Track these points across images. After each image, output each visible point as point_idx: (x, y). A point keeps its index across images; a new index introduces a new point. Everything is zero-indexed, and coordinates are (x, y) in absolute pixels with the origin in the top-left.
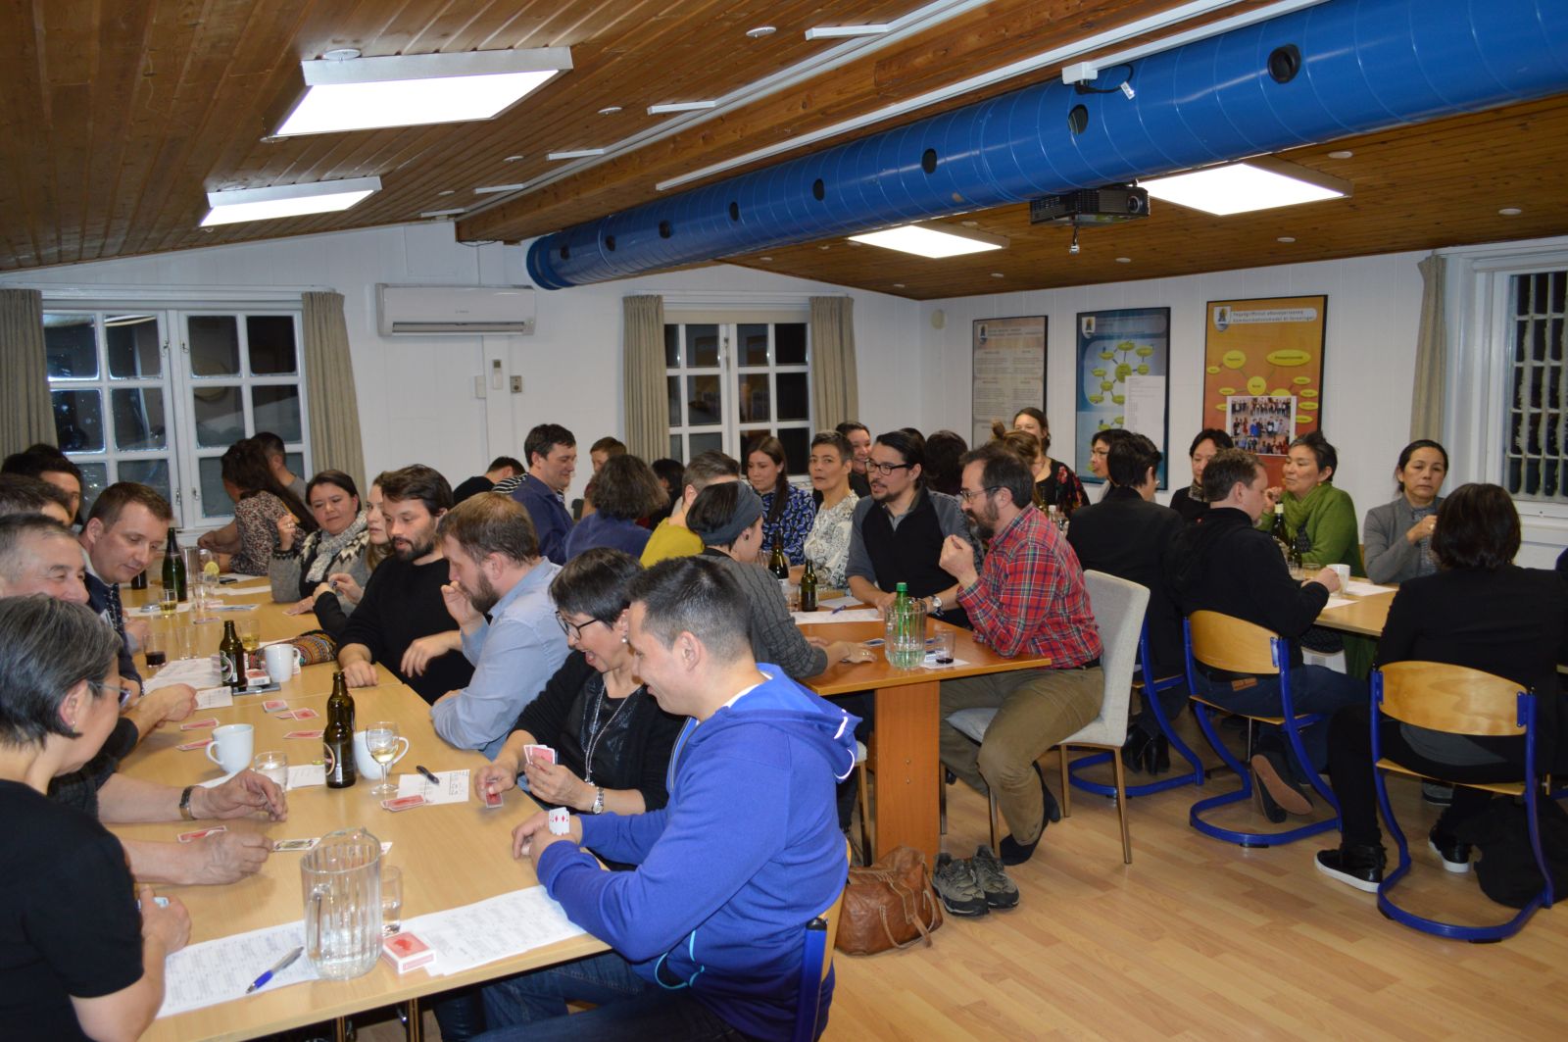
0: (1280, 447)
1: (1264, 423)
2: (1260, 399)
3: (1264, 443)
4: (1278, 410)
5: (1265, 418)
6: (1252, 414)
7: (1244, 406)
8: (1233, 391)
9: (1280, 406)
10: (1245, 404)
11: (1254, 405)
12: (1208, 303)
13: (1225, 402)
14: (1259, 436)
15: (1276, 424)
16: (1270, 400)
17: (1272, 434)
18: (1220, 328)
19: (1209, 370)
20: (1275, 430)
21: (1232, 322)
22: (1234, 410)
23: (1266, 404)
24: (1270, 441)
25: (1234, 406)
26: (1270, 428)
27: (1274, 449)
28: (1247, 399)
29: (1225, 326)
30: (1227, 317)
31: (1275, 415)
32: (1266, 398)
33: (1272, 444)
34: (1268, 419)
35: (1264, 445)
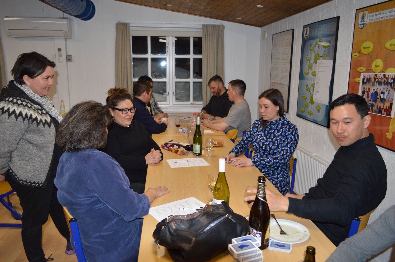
0: (386, 110)
1: (379, 92)
2: (379, 74)
3: (378, 105)
4: (388, 83)
5: (380, 88)
6: (373, 85)
7: (369, 79)
8: (364, 69)
9: (390, 81)
10: (370, 78)
11: (375, 79)
12: (357, 10)
13: (360, 77)
14: (375, 101)
15: (386, 93)
16: (384, 75)
17: (383, 100)
18: (361, 26)
19: (353, 55)
20: (385, 98)
21: (368, 22)
22: (363, 83)
23: (382, 79)
24: (381, 105)
25: (364, 79)
26: (382, 96)
27: (383, 111)
28: (371, 75)
29: (364, 25)
30: (366, 19)
31: (386, 87)
32: (382, 74)
33: (382, 107)
34: (382, 90)
35: (377, 108)
